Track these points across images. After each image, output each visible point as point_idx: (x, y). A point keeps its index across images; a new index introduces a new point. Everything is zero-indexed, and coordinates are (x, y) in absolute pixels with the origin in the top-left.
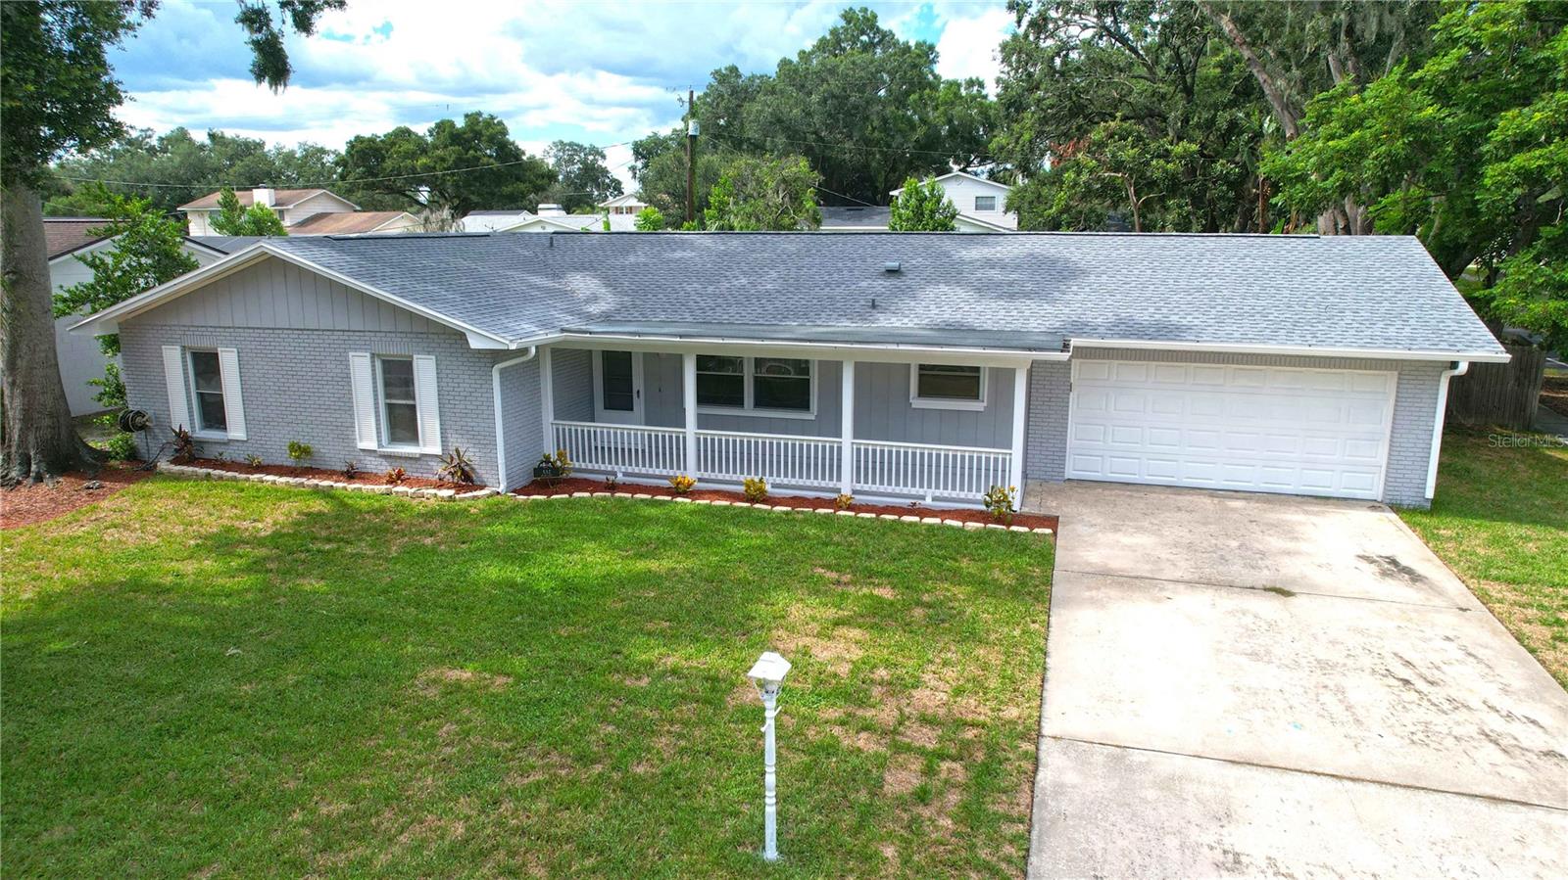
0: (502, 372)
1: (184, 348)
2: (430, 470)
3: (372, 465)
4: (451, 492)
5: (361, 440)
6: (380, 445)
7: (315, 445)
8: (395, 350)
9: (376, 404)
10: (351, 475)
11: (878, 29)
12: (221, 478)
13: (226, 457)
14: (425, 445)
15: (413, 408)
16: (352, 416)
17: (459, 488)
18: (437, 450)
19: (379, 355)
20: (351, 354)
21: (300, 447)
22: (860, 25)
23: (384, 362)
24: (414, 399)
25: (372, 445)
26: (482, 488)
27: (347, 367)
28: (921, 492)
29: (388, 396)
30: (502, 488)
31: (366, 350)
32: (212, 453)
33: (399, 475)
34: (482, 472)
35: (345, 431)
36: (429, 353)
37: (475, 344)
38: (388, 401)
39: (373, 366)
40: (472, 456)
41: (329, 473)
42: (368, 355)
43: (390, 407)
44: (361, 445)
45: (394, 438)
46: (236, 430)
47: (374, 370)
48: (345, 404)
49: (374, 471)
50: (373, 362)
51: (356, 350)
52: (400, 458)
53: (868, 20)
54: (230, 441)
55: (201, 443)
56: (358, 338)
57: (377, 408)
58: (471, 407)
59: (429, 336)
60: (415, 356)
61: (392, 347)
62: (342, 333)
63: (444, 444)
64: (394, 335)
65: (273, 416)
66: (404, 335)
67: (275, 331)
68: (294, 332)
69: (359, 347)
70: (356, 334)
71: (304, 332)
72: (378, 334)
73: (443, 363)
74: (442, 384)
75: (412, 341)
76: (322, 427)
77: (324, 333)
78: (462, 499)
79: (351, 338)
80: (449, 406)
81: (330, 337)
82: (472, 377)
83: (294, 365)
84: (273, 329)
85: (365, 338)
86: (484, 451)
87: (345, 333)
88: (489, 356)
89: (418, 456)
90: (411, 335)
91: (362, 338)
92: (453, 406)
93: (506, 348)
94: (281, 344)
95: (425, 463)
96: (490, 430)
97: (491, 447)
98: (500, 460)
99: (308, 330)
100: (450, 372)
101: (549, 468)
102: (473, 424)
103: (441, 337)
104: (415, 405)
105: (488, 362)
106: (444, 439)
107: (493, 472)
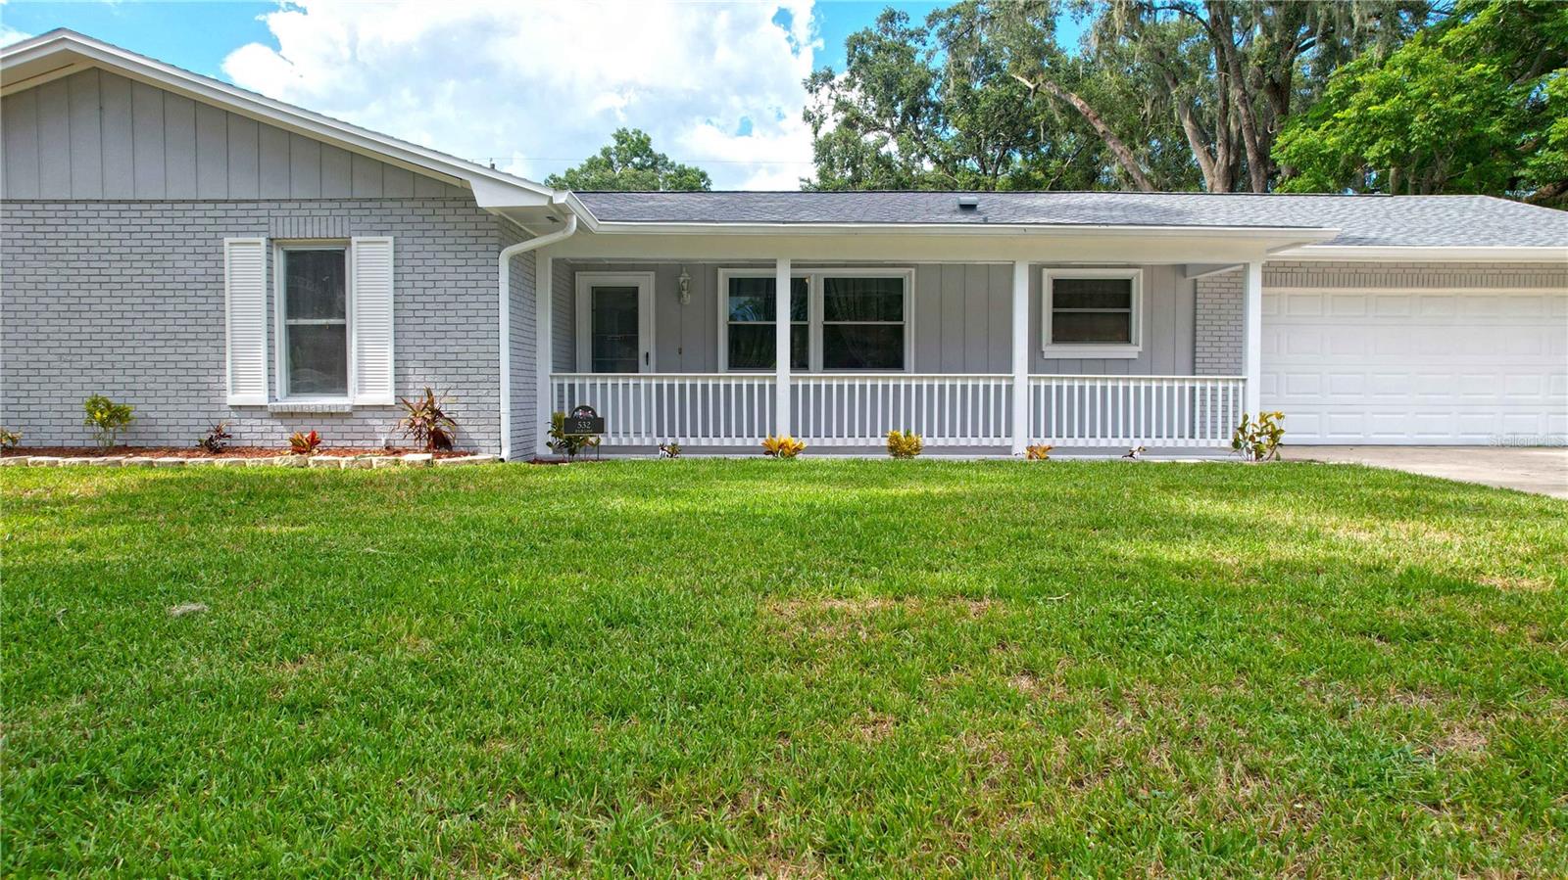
0: (514, 260)
2: (372, 434)
3: (247, 431)
4: (429, 456)
5: (235, 390)
6: (272, 397)
7: (138, 407)
8: (314, 231)
9: (270, 325)
10: (215, 447)
11: (651, 151)
14: (362, 389)
15: (342, 329)
17: (438, 454)
18: (387, 397)
19: (279, 243)
20: (227, 240)
21: (108, 406)
22: (635, 146)
23: (290, 255)
24: (343, 315)
25: (260, 397)
26: (474, 454)
27: (219, 263)
28: (1126, 443)
29: (291, 311)
30: (506, 454)
31: (258, 233)
33: (314, 442)
34: (470, 430)
35: (207, 375)
36: (381, 232)
37: (486, 198)
38: (293, 322)
39: (270, 261)
40: (452, 403)
41: (173, 451)
42: (263, 240)
43: (293, 332)
44: (233, 399)
45: (296, 387)
47: (270, 268)
48: (212, 330)
49: (256, 441)
50: (270, 253)
51: (237, 233)
52: (312, 415)
53: (642, 142)
56: (244, 214)
57: (270, 332)
58: (455, 320)
59: (385, 205)
60: (354, 240)
61: (309, 227)
62: (212, 206)
63: (400, 386)
64: (316, 205)
65: (50, 358)
66: (336, 205)
67: (69, 207)
68: (112, 207)
69: (244, 228)
70: (241, 206)
71: (133, 207)
72: (284, 205)
73: (406, 248)
74: (403, 284)
75: (353, 212)
76: (155, 372)
77: (176, 206)
78: (447, 464)
79: (230, 214)
80: (413, 320)
81: (188, 214)
82: (459, 270)
83: (107, 265)
84: (65, 202)
85: (258, 213)
86: (475, 393)
87: (219, 206)
88: (496, 233)
89: (347, 410)
90: (350, 205)
91: (251, 213)
92: (421, 321)
93: (545, 203)
94: (81, 228)
95: (359, 422)
96: (489, 357)
97: (489, 385)
98: (505, 408)
99: (141, 202)
100: (420, 263)
101: (589, 419)
102: (457, 349)
103: (405, 204)
104: (344, 326)
105: (495, 240)
106: (401, 378)
107: (490, 429)
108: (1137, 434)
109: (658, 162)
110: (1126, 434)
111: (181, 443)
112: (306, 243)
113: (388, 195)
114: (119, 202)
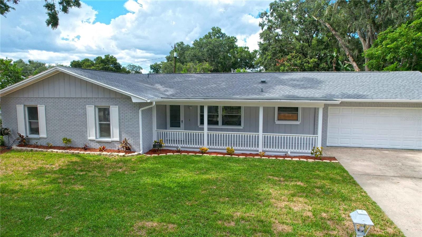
0: (142, 111)
1: (25, 106)
2: (115, 147)
3: (93, 145)
4: (124, 154)
5: (89, 136)
6: (96, 138)
7: (73, 139)
8: (103, 104)
9: (96, 123)
10: (86, 149)
11: (221, 33)
12: (37, 151)
13: (39, 144)
14: (113, 137)
15: (109, 125)
16: (86, 128)
17: (126, 153)
18: (117, 139)
19: (97, 106)
20: (87, 106)
21: (67, 139)
22: (217, 31)
23: (99, 109)
24: (109, 121)
25: (93, 138)
26: (134, 152)
27: (86, 111)
28: (287, 150)
29: (100, 120)
30: (141, 152)
31: (93, 105)
32: (33, 142)
33: (104, 148)
34: (134, 147)
35: (84, 133)
36: (116, 105)
37: (134, 100)
38: (100, 123)
39: (95, 110)
40: (130, 141)
41: (78, 149)
42: (93, 106)
43: (100, 125)
44: (89, 138)
45: (101, 136)
46: (43, 134)
47: (95, 112)
48: (85, 124)
49: (94, 147)
50: (95, 109)
51: (89, 105)
52: (104, 142)
53: (219, 30)
54: (40, 138)
55: (29, 139)
56: (90, 100)
57: (96, 125)
58: (131, 124)
59: (116, 99)
60: (111, 106)
62: (84, 99)
63: (121, 137)
64: (103, 99)
65: (57, 129)
66: (107, 99)
67: (59, 99)
68: (67, 99)
69: (90, 103)
70: (89, 99)
71: (70, 99)
72: (97, 99)
73: (121, 108)
74: (120, 116)
75: (110, 101)
76: (75, 132)
77: (78, 99)
78: (128, 156)
79: (87, 100)
80: (123, 123)
81: (80, 100)
82: (131, 113)
83: (66, 110)
84: (59, 98)
85: (92, 100)
86: (135, 139)
87: (85, 99)
88: (138, 105)
89: (110, 142)
90: (110, 99)
91: (91, 100)
92: (124, 124)
93: (146, 102)
94: (62, 103)
95: (113, 144)
96: (137, 131)
97: (138, 138)
98: (141, 143)
99: (72, 98)
100: (124, 111)
101: (158, 145)
102: (131, 130)
103: (120, 99)
104: (110, 124)
105: (138, 107)
106: (120, 135)
107: (138, 147)
108: (289, 148)
109: (223, 35)
110: (287, 148)
111: (80, 147)
112: (102, 106)
113: (117, 97)
114: (68, 98)
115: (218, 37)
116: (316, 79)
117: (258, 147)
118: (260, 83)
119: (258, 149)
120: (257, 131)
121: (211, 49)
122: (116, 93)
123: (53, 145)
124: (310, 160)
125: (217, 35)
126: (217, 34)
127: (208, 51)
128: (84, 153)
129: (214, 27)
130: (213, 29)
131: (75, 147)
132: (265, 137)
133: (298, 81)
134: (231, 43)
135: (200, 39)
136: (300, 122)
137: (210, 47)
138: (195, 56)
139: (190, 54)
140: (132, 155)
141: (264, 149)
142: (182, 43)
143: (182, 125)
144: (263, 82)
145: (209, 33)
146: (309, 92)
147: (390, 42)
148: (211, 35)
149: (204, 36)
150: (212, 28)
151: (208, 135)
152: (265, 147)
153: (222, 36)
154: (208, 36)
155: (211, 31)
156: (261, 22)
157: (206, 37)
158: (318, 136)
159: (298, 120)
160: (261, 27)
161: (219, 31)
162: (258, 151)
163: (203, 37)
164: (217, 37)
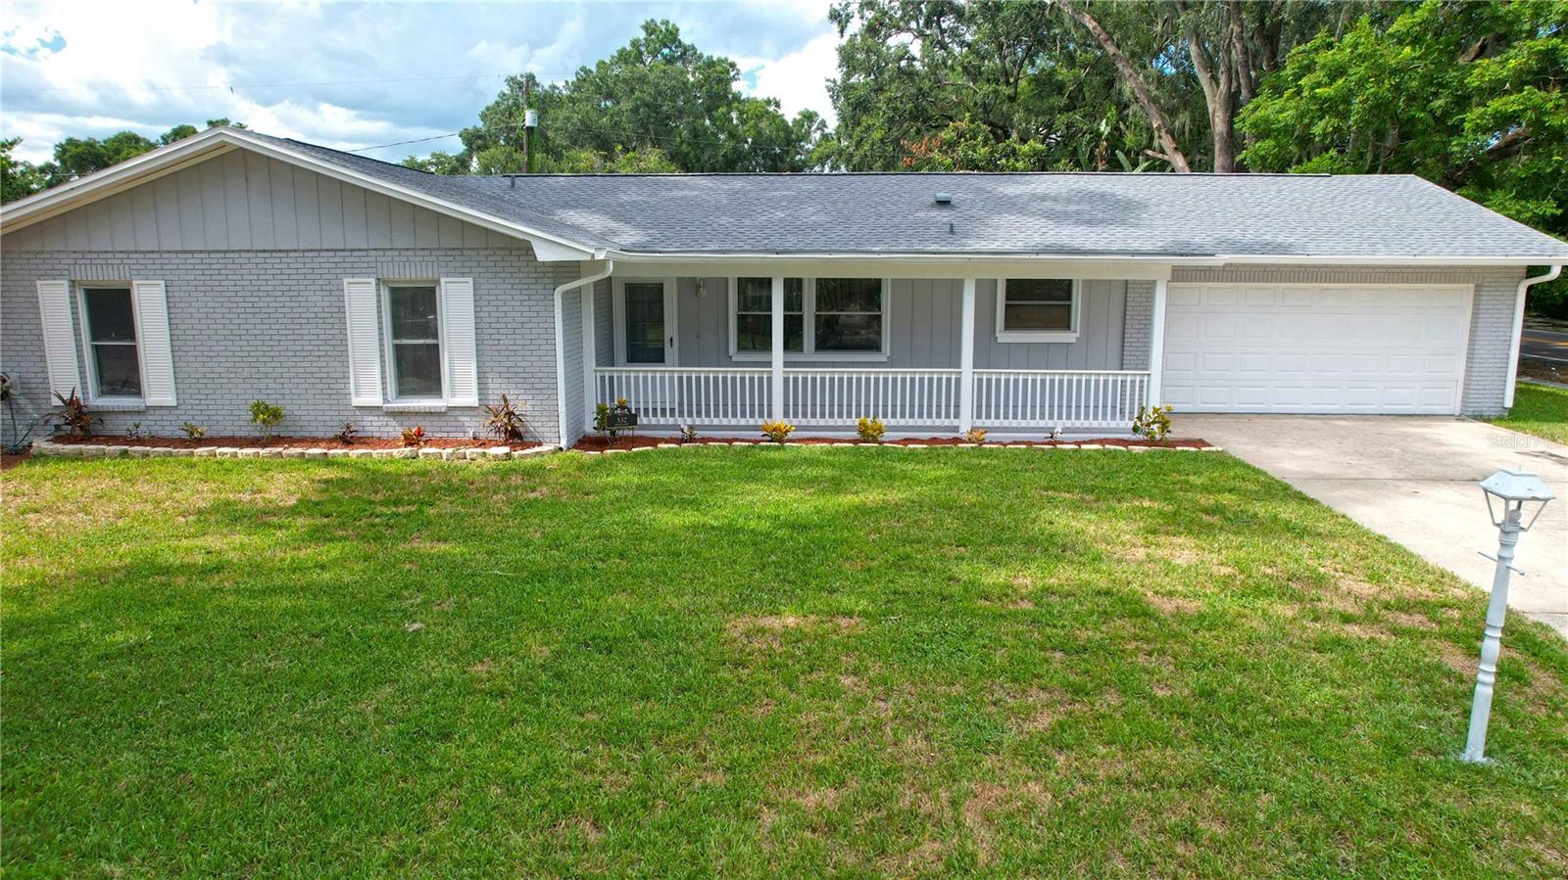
0: (565, 295)
1: (73, 283)
2: (462, 428)
3: (372, 426)
4: (507, 449)
5: (358, 394)
6: (386, 400)
7: (287, 407)
8: (412, 274)
9: (381, 345)
10: (347, 440)
11: (680, 42)
12: (146, 455)
13: (143, 431)
14: (453, 394)
15: (436, 348)
16: (345, 364)
17: (514, 447)
18: (472, 400)
19: (385, 282)
20: (346, 281)
21: (267, 407)
22: (664, 37)
23: (393, 291)
24: (435, 336)
25: (376, 400)
26: (540, 444)
27: (341, 298)
28: (1051, 424)
29: (396, 334)
30: (563, 444)
31: (368, 275)
32: (123, 425)
33: (419, 434)
34: (534, 426)
35: (336, 383)
36: (463, 275)
37: (544, 254)
38: (398, 342)
39: (379, 296)
40: (522, 405)
41: (315, 441)
42: (373, 281)
43: (398, 348)
44: (356, 401)
45: (402, 392)
46: (158, 393)
47: (379, 301)
48: (338, 348)
49: (377, 435)
50: (378, 290)
51: (353, 275)
52: (418, 414)
53: (670, 34)
54: (148, 408)
55: (100, 415)
56: (358, 259)
57: (382, 351)
58: (522, 342)
59: (465, 252)
60: (443, 280)
61: (407, 269)
62: (333, 254)
63: (483, 391)
64: (412, 253)
65: (221, 370)
66: (427, 253)
67: (227, 255)
68: (259, 255)
69: (358, 271)
70: (355, 254)
71: (274, 255)
72: (387, 253)
73: (482, 287)
74: (482, 315)
75: (441, 259)
76: (298, 381)
77: (306, 254)
78: (522, 457)
79: (347, 260)
80: (491, 342)
81: (315, 260)
82: (524, 303)
83: (257, 299)
84: (224, 252)
85: (367, 259)
86: (539, 397)
87: (338, 254)
88: (551, 275)
89: (443, 410)
90: (437, 253)
91: (363, 259)
92: (496, 342)
93: (588, 258)
94: (237, 272)
95: (453, 419)
96: (549, 370)
97: (550, 391)
98: (562, 408)
99: (280, 251)
100: (494, 297)
101: (625, 415)
102: (524, 364)
103: (481, 253)
104: (437, 345)
105: (551, 281)
106: (482, 386)
107: (552, 424)
108: (1060, 417)
109: (687, 53)
110: (1051, 417)
111: (321, 435)
112: (406, 282)
113: (467, 246)
114: (264, 251)
115: (669, 61)
116: (1113, 195)
117: (957, 416)
118: (932, 206)
119: (956, 423)
120: (956, 362)
121: (646, 105)
122: (463, 226)
123: (207, 435)
124: (1137, 449)
125: (666, 51)
126: (666, 46)
127: (635, 110)
128: (346, 455)
129: (652, 21)
130: (650, 28)
131: (297, 435)
132: (980, 381)
133: (1055, 199)
134: (720, 81)
135: (598, 66)
136: (1078, 335)
137: (645, 94)
138: (588, 128)
139: (568, 119)
140: (537, 453)
141: (979, 423)
142: (531, 78)
143: (671, 353)
144: (943, 203)
145: (635, 43)
146: (1105, 235)
147: (1326, 79)
148: (643, 49)
149: (616, 54)
150: (644, 23)
151: (786, 380)
152: (979, 416)
153: (684, 53)
154: (629, 54)
155: (642, 35)
156: (838, 7)
157: (623, 57)
158: (1149, 375)
159: (1072, 328)
160: (835, 27)
161: (671, 36)
162: (956, 429)
163: (613, 57)
164: (664, 57)
